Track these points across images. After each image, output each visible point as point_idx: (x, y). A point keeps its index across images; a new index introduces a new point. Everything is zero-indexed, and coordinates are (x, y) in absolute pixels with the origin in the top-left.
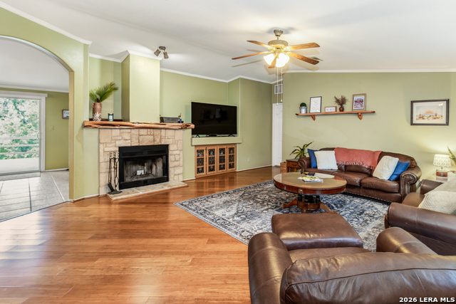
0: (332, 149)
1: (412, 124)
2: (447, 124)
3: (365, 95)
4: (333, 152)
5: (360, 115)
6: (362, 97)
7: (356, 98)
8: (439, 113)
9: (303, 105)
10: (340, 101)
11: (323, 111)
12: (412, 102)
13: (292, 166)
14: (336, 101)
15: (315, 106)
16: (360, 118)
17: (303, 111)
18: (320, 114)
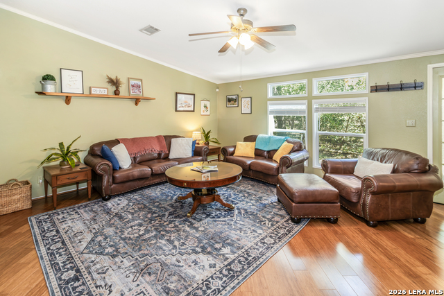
0: (118, 142)
1: (176, 111)
2: (194, 111)
3: (141, 80)
4: (123, 145)
5: (137, 101)
6: (139, 83)
7: (132, 82)
8: (190, 104)
9: (48, 78)
10: (115, 83)
11: (87, 92)
12: (177, 94)
13: (67, 181)
14: (109, 82)
15: (71, 83)
16: (136, 104)
17: (50, 88)
18: (82, 95)
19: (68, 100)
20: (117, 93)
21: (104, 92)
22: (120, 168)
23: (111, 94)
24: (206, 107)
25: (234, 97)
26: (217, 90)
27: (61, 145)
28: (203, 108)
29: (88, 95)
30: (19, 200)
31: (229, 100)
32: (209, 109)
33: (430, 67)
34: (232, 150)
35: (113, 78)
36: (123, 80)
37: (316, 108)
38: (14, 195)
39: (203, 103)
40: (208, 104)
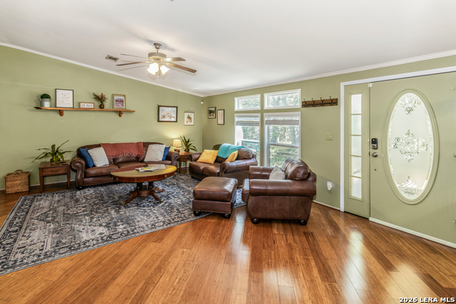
0: (99, 146)
1: (159, 121)
2: (176, 121)
3: (125, 96)
4: (102, 149)
5: (120, 113)
6: (123, 98)
7: (116, 98)
8: (173, 115)
9: (45, 96)
10: (100, 99)
11: (76, 106)
12: (159, 106)
13: (51, 173)
14: (95, 98)
15: (64, 100)
16: (120, 116)
17: (47, 104)
18: (73, 109)
19: (61, 112)
20: (102, 107)
21: (91, 106)
22: (94, 166)
23: (97, 108)
24: (189, 118)
25: (213, 109)
26: (202, 103)
27: (53, 146)
28: (186, 119)
29: (77, 109)
30: (19, 184)
31: (210, 112)
32: (193, 120)
33: (342, 85)
34: (197, 156)
35: (99, 94)
36: (108, 96)
37: (267, 121)
38: (16, 180)
39: (186, 115)
40: (192, 115)
